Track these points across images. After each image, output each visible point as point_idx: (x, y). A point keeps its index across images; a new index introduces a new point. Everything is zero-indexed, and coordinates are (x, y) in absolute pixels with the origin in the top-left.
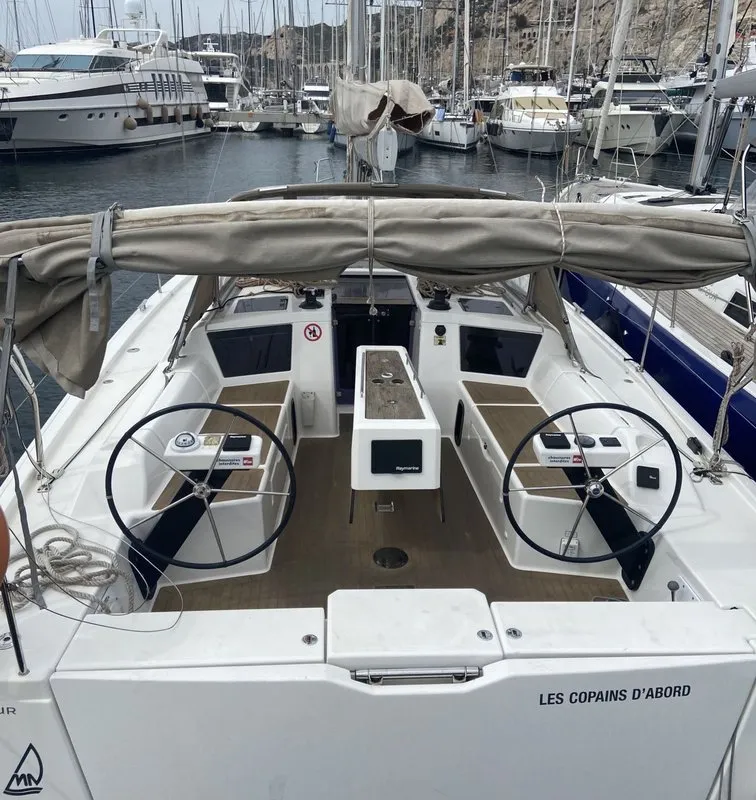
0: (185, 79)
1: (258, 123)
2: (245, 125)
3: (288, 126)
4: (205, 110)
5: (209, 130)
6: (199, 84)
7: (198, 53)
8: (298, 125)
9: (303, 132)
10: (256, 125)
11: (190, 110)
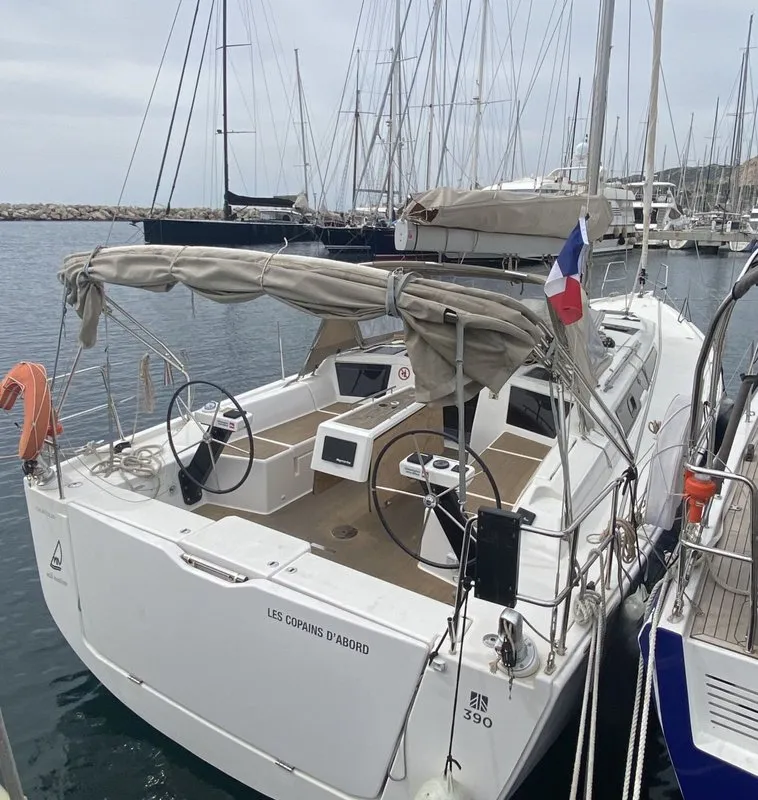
0: (614, 205)
1: (685, 242)
2: (673, 244)
3: (713, 244)
4: (629, 230)
5: (632, 247)
6: (628, 209)
7: (633, 184)
8: (724, 243)
9: (729, 250)
10: (683, 243)
11: (615, 231)
